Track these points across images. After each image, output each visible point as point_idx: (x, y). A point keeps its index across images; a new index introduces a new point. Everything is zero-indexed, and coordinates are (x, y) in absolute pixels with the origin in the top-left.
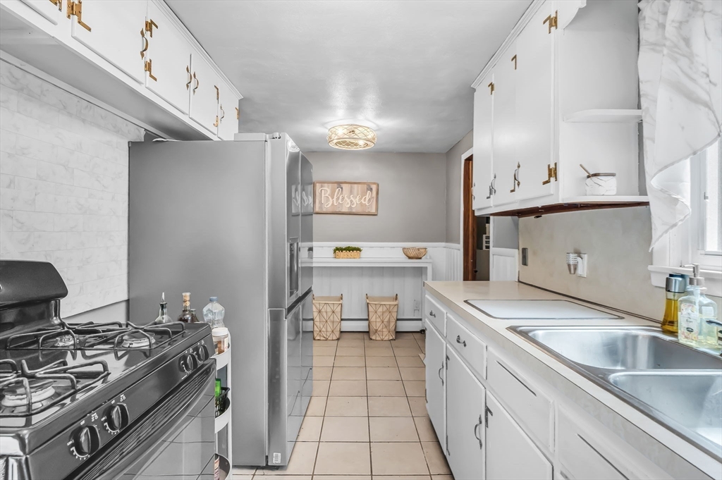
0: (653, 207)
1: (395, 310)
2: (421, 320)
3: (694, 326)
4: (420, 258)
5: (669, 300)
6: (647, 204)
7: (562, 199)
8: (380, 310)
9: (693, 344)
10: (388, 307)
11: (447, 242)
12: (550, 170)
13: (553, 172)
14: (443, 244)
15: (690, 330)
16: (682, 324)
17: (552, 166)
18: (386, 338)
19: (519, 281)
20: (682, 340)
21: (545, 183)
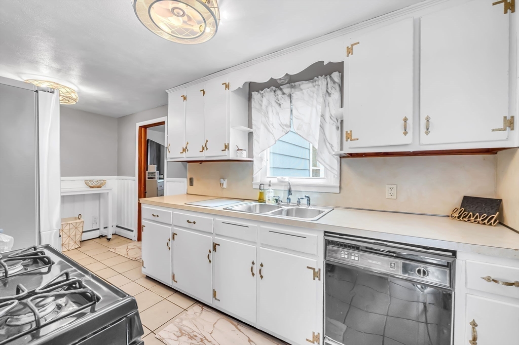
0: (254, 162)
1: (81, 225)
2: (99, 229)
3: (270, 198)
4: (101, 187)
5: (260, 193)
6: (253, 161)
7: (231, 158)
8: (67, 227)
9: (270, 204)
10: (74, 224)
11: (118, 175)
12: (226, 146)
13: (227, 147)
14: (116, 177)
15: (269, 200)
16: (266, 198)
17: (227, 144)
18: (73, 248)
19: (187, 194)
20: (267, 203)
21: (222, 151)
